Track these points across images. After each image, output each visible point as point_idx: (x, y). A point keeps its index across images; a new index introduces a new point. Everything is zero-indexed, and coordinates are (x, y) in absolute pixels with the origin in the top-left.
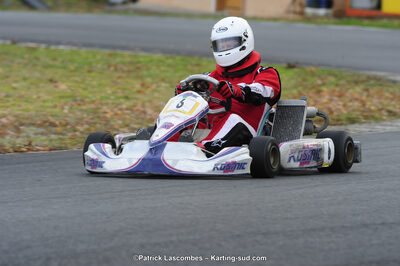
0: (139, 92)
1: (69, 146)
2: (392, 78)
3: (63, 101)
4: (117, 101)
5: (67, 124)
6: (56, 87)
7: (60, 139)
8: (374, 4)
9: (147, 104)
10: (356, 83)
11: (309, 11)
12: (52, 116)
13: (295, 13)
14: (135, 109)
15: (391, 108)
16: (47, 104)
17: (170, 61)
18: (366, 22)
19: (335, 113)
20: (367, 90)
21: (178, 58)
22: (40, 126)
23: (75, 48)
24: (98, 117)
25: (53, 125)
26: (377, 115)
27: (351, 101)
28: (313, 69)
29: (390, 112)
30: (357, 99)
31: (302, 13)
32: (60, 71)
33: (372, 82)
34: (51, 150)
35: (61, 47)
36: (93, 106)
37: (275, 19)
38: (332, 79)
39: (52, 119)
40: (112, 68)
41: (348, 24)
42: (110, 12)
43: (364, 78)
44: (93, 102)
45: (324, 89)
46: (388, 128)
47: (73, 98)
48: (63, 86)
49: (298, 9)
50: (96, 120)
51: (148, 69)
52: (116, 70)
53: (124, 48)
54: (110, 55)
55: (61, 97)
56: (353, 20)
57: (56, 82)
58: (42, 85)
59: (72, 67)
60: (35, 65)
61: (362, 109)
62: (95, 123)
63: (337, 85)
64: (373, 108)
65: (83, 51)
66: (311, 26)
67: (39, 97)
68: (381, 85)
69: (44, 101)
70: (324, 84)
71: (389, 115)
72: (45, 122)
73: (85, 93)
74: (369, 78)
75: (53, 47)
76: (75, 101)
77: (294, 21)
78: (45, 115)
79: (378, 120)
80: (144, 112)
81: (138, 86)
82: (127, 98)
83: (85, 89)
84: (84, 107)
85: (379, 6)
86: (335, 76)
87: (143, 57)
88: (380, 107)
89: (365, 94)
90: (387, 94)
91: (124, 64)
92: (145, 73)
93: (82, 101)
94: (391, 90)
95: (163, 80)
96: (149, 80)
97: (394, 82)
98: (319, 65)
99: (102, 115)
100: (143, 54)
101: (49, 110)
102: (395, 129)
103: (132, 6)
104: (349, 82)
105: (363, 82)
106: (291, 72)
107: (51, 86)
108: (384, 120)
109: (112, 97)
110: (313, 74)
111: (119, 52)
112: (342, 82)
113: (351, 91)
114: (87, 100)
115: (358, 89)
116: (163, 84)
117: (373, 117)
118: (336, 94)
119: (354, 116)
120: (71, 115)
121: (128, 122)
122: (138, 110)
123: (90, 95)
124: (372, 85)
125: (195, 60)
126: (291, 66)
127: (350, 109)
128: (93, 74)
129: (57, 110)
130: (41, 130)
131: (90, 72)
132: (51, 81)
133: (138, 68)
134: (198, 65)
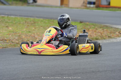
0: (33, 30)
1: (8, 47)
2: (111, 26)
3: (10, 33)
4: (27, 33)
5: (10, 40)
6: (8, 28)
7: (6, 45)
8: (108, 3)
9: (35, 34)
10: (100, 27)
11: (88, 5)
12: (6, 37)
13: (84, 6)
14: (32, 35)
15: (109, 35)
16: (5, 34)
17: (45, 21)
18: (105, 9)
19: (92, 37)
20: (103, 30)
21: (47, 20)
22: (2, 40)
23: (16, 17)
24: (20, 38)
25: (6, 40)
26: (105, 37)
27: (98, 33)
28: (88, 23)
29: (109, 36)
30: (100, 32)
31: (86, 6)
32: (10, 24)
33: (105, 27)
34: (2, 48)
35: (12, 16)
36: (19, 34)
37: (78, 8)
38: (93, 26)
39: (5, 38)
40: (27, 23)
41: (100, 9)
42: (28, 6)
43: (103, 26)
44: (19, 33)
45: (90, 29)
46: (107, 42)
47: (13, 32)
48: (10, 28)
49: (85, 5)
50: (19, 39)
51: (38, 23)
52: (28, 23)
53: (31, 17)
54: (27, 19)
55: (10, 32)
56: (101, 8)
57: (8, 27)
58: (4, 28)
59: (14, 23)
60: (3, 22)
61: (101, 35)
62: (19, 40)
63: (95, 28)
64: (104, 35)
65: (19, 18)
66: (88, 10)
67: (2, 32)
68: (108, 28)
69: (4, 33)
70: (90, 28)
71: (108, 38)
72: (3, 39)
73: (17, 30)
74: (104, 26)
75: (9, 16)
76: (14, 33)
77: (83, 9)
78: (4, 37)
79: (105, 39)
80: (34, 36)
81: (33, 28)
82: (30, 32)
83: (17, 29)
84: (16, 35)
85: (109, 4)
86: (94, 25)
87: (37, 19)
88: (106, 35)
89: (102, 31)
90: (109, 31)
91: (31, 21)
92: (36, 24)
93: (16, 33)
94: (110, 30)
95: (42, 26)
96: (37, 26)
97: (112, 27)
98: (89, 22)
99: (21, 37)
100: (36, 18)
101: (5, 36)
102: (109, 42)
103: (35, 4)
104: (98, 27)
105: (102, 27)
106: (81, 24)
107: (6, 28)
108: (107, 39)
109: (25, 32)
110: (87, 25)
111: (29, 18)
112: (96, 27)
113: (98, 30)
114: (18, 33)
115: (100, 29)
116: (41, 28)
117: (103, 38)
118: (94, 31)
119: (98, 38)
120: (12, 37)
121: (29, 39)
122: (32, 36)
123: (19, 31)
124: (105, 28)
125: (52, 20)
126: (81, 22)
127: (97, 35)
128: (20, 25)
129: (8, 36)
130: (2, 42)
131: (19, 24)
132: (7, 27)
133: (35, 23)
134: (53, 22)
